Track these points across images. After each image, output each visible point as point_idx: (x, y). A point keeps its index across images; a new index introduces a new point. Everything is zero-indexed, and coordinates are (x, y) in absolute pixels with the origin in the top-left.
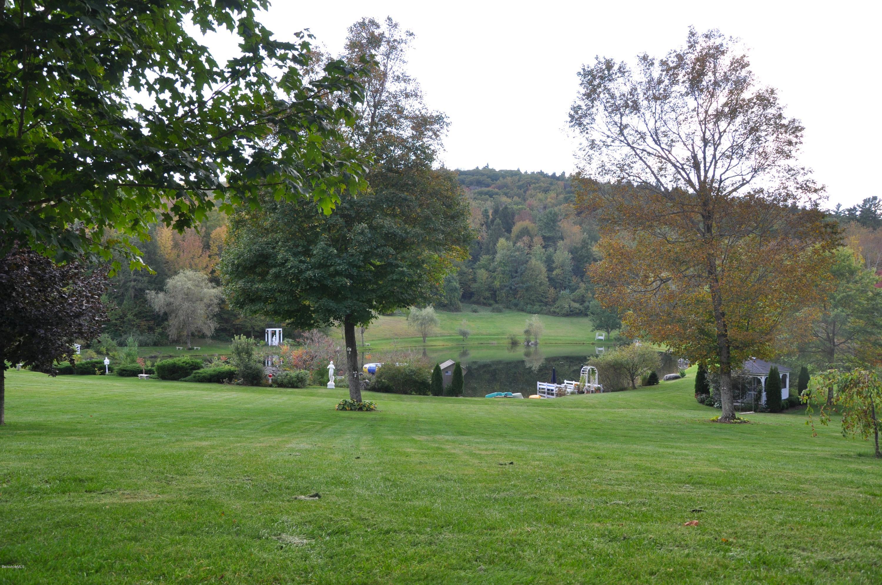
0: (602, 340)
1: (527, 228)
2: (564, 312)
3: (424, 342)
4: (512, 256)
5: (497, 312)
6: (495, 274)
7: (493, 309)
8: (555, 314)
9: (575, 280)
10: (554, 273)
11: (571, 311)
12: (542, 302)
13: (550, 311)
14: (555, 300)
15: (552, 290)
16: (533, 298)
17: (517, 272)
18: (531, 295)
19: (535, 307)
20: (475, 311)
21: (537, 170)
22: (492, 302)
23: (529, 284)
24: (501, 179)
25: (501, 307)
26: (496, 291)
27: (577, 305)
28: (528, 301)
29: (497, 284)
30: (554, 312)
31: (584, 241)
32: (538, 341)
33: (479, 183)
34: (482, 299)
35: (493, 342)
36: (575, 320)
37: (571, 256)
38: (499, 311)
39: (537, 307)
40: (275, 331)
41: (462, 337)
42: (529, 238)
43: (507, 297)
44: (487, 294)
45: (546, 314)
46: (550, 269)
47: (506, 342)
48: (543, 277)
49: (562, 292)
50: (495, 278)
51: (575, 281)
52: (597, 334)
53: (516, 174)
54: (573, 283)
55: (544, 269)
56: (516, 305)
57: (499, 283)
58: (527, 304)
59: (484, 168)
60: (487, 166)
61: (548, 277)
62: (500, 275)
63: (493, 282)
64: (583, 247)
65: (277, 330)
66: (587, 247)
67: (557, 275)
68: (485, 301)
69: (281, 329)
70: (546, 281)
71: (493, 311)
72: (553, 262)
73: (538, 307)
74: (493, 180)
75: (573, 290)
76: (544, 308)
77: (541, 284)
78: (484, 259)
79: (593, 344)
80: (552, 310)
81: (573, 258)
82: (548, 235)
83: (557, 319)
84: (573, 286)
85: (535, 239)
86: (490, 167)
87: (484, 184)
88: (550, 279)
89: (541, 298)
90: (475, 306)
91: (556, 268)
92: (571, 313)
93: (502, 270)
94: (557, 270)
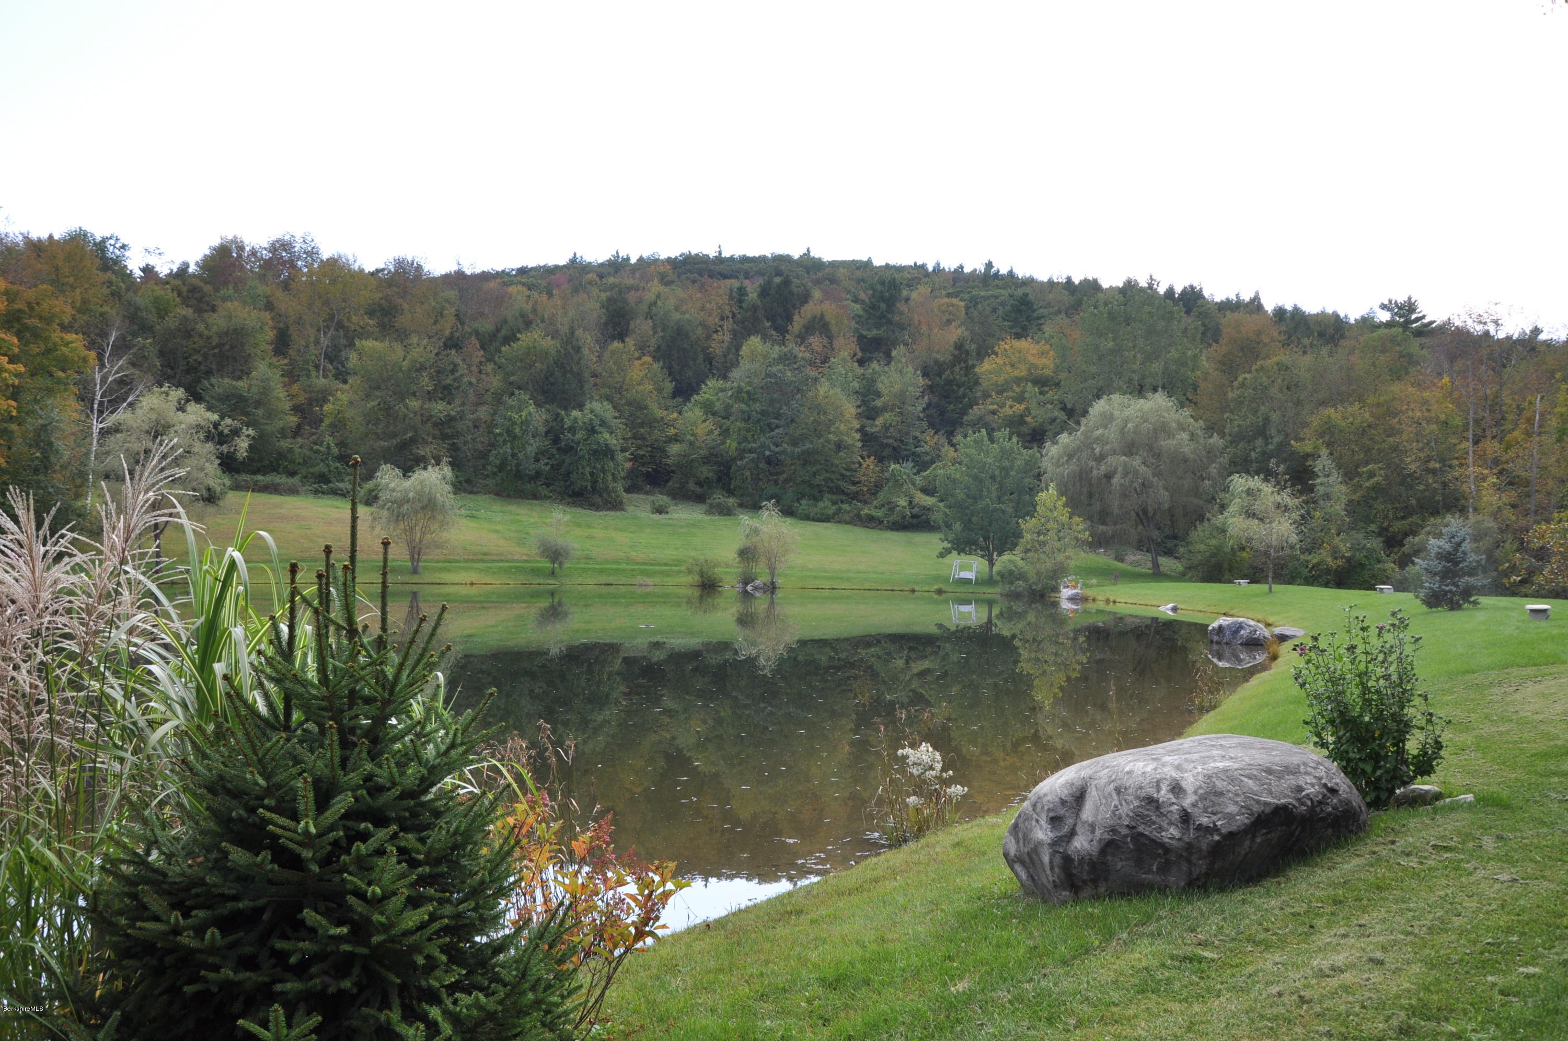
0: (967, 582)
1: (822, 317)
2: (894, 517)
4: (767, 375)
5: (721, 513)
6: (730, 422)
7: (711, 506)
8: (871, 522)
9: (930, 440)
10: (879, 421)
11: (913, 516)
12: (843, 492)
13: (858, 516)
14: (878, 487)
15: (870, 462)
16: (819, 480)
17: (779, 415)
18: (814, 474)
19: (821, 504)
23: (808, 446)
25: (731, 501)
26: (727, 465)
28: (806, 489)
29: (731, 445)
30: (871, 519)
31: (959, 347)
32: (779, 581)
34: (691, 486)
35: (649, 581)
37: (921, 381)
38: (726, 511)
39: (826, 505)
41: (548, 564)
42: (825, 340)
43: (754, 478)
44: (706, 472)
46: (870, 413)
47: (684, 584)
48: (848, 429)
49: (897, 468)
50: (727, 432)
51: (931, 443)
52: (956, 563)
54: (925, 448)
55: (850, 409)
57: (735, 444)
58: (803, 496)
61: (860, 431)
63: (724, 443)
64: (957, 359)
66: (966, 361)
67: (886, 427)
70: (854, 439)
71: (711, 510)
72: (878, 395)
73: (828, 503)
75: (922, 465)
76: (846, 507)
77: (839, 446)
80: (865, 512)
81: (931, 389)
82: (872, 333)
83: (874, 534)
84: (927, 453)
85: (839, 342)
88: (867, 438)
89: (840, 483)
90: (662, 499)
91: (884, 409)
92: (914, 521)
93: (743, 412)
94: (887, 415)
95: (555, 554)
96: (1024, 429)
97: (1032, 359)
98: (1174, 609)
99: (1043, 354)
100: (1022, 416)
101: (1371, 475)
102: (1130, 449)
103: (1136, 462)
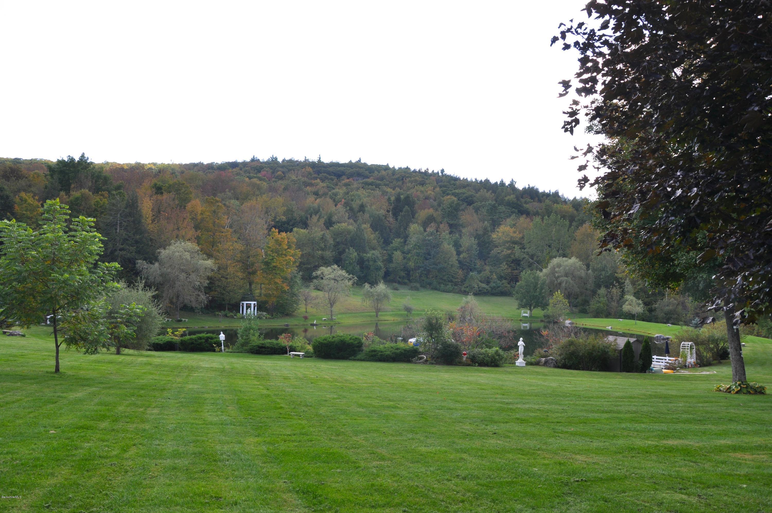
0: (527, 317)
2: (474, 291)
3: (377, 316)
4: (425, 240)
5: (415, 290)
6: (409, 255)
7: (412, 287)
9: (479, 263)
10: (461, 256)
11: (480, 291)
12: (453, 282)
13: (461, 290)
14: (463, 281)
15: (461, 271)
16: (445, 278)
17: (430, 255)
18: (443, 276)
20: (396, 289)
21: (404, 166)
22: (406, 281)
23: (441, 266)
24: (376, 172)
25: (416, 285)
26: (410, 272)
27: (484, 285)
28: (441, 281)
29: (411, 264)
30: (465, 291)
31: (485, 229)
33: (359, 175)
36: (486, 298)
37: (475, 242)
38: (417, 289)
40: (250, 304)
41: (406, 312)
42: (436, 224)
43: (420, 276)
44: (403, 274)
45: (458, 293)
46: (459, 253)
48: (454, 259)
49: (471, 273)
50: (409, 259)
52: (522, 311)
53: (386, 168)
54: (477, 266)
55: (453, 251)
56: (430, 284)
57: (413, 264)
59: (357, 162)
60: (360, 161)
61: (457, 260)
62: (415, 257)
63: (407, 263)
65: (253, 303)
66: (487, 234)
67: (465, 258)
68: (400, 280)
69: (256, 302)
70: (456, 264)
71: (412, 288)
72: (461, 246)
73: (450, 286)
74: (370, 173)
75: (479, 272)
76: (456, 287)
77: (452, 266)
78: (397, 242)
79: (521, 320)
80: (463, 289)
81: (478, 244)
82: (451, 222)
85: (442, 226)
86: (362, 161)
87: (363, 176)
88: (460, 262)
89: (452, 279)
90: (396, 285)
91: (463, 252)
92: (480, 292)
93: (417, 253)
94: (464, 254)
95: (408, 310)
96: (510, 259)
97: (511, 234)
98: (611, 328)
99: (515, 232)
100: (510, 254)
101: (639, 285)
102: (566, 275)
103: (569, 279)
